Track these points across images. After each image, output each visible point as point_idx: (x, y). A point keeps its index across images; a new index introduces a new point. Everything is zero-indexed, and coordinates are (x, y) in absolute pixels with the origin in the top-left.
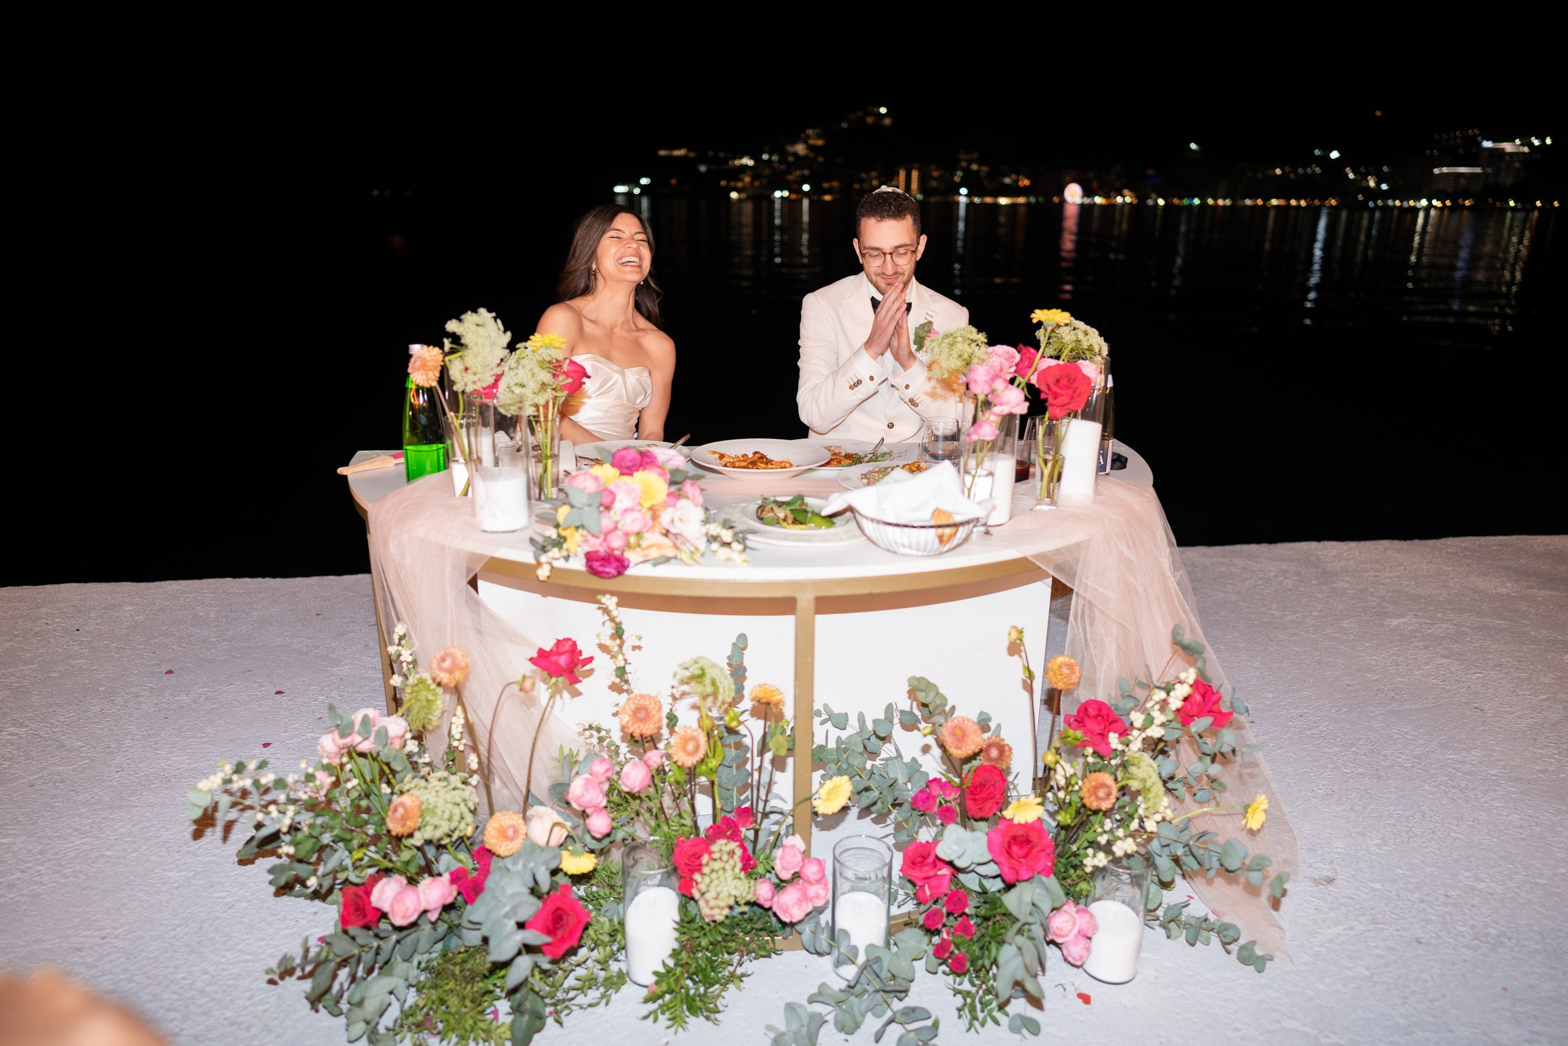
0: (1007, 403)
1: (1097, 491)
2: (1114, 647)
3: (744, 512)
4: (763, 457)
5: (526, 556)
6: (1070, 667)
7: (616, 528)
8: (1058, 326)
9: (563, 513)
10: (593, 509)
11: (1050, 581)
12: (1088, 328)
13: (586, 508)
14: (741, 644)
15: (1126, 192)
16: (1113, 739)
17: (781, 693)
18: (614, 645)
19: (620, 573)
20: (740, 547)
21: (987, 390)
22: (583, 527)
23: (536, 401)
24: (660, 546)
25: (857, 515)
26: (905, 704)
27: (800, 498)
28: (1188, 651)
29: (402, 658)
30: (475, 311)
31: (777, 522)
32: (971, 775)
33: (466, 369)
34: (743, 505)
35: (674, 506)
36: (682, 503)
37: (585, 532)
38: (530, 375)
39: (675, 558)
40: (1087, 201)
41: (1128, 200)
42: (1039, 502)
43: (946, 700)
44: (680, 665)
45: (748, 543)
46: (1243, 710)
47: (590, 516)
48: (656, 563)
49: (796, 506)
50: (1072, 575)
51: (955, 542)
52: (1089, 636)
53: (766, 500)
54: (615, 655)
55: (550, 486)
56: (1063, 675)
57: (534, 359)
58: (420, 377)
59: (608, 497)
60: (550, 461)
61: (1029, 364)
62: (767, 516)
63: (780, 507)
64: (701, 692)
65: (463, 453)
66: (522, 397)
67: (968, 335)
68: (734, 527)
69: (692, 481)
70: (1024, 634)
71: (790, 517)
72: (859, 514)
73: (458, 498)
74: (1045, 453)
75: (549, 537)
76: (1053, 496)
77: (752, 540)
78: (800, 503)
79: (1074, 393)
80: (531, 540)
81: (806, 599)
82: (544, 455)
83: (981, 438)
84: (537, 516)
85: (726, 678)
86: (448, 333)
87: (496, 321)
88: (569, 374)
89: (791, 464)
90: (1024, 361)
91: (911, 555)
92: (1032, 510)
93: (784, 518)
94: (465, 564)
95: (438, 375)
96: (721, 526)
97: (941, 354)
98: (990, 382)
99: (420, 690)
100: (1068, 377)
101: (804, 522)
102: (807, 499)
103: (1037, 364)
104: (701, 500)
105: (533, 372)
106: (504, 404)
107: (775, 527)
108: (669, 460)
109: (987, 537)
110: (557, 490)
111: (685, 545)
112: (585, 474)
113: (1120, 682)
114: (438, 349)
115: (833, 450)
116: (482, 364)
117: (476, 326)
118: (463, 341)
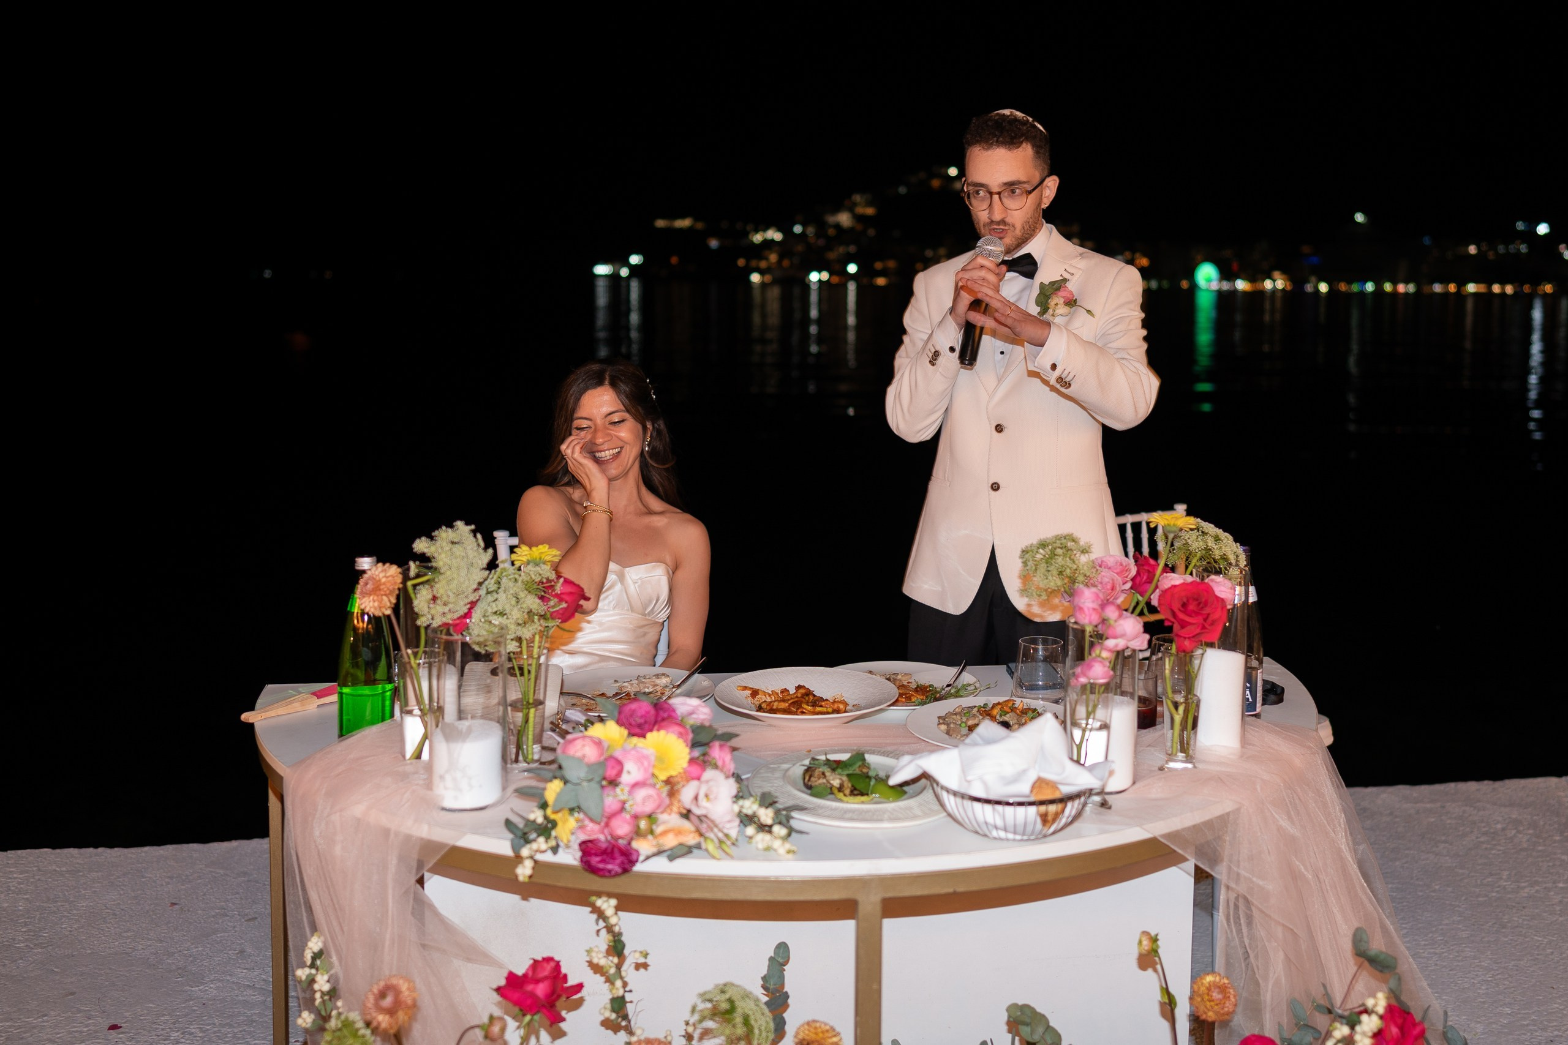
0: (1122, 636)
1: (1244, 741)
2: (1281, 955)
3: (785, 775)
4: (809, 693)
5: (502, 846)
6: (1223, 989)
7: (622, 809)
8: (1182, 532)
9: (553, 790)
10: (594, 785)
11: (1190, 866)
12: (1220, 531)
13: (585, 784)
14: (781, 956)
15: (1276, 275)
17: (838, 1034)
18: (610, 964)
19: (625, 871)
20: (783, 831)
21: (1095, 619)
22: (579, 809)
23: (519, 634)
24: (678, 832)
25: (935, 785)
27: (859, 757)
28: (1376, 963)
29: (316, 987)
30: (450, 525)
31: (829, 792)
33: (435, 598)
34: (785, 766)
35: (698, 778)
36: (708, 773)
37: (581, 816)
38: (514, 601)
39: (698, 846)
40: (1226, 286)
41: (1280, 284)
42: (1171, 757)
43: (1059, 1036)
44: (702, 995)
47: (589, 795)
48: (674, 855)
49: (855, 769)
51: (1063, 821)
52: (1247, 941)
53: (814, 759)
54: (612, 978)
55: (530, 742)
56: (1213, 1001)
57: (520, 580)
58: (371, 604)
59: (613, 768)
60: (532, 711)
61: (1148, 578)
62: (817, 783)
63: (833, 770)
64: (728, 1032)
65: (419, 701)
66: (502, 628)
67: (1070, 544)
68: (775, 802)
69: (722, 743)
70: (1159, 943)
71: (848, 785)
72: (938, 784)
73: (409, 762)
74: (1174, 692)
75: (534, 821)
76: (1188, 748)
77: (799, 820)
78: (860, 763)
79: (1205, 620)
80: (508, 824)
81: (869, 902)
82: (525, 703)
83: (1092, 681)
84: (516, 791)
85: (763, 1014)
86: (415, 554)
87: (475, 536)
88: (563, 596)
89: (846, 704)
90: (1142, 574)
91: (1007, 840)
92: (1161, 769)
93: (838, 786)
94: (415, 856)
95: (394, 601)
96: (758, 802)
97: (1036, 570)
98: (1100, 610)
99: (345, 1037)
100: (1197, 600)
101: (865, 792)
102: (870, 758)
103: (1158, 581)
104: (731, 767)
105: (519, 597)
106: (478, 639)
107: (828, 800)
108: (691, 714)
109: (1102, 810)
110: (540, 748)
111: (712, 830)
112: (584, 737)
113: (1293, 1005)
114: (399, 570)
115: (900, 680)
116: (455, 591)
117: (450, 545)
118: (434, 564)
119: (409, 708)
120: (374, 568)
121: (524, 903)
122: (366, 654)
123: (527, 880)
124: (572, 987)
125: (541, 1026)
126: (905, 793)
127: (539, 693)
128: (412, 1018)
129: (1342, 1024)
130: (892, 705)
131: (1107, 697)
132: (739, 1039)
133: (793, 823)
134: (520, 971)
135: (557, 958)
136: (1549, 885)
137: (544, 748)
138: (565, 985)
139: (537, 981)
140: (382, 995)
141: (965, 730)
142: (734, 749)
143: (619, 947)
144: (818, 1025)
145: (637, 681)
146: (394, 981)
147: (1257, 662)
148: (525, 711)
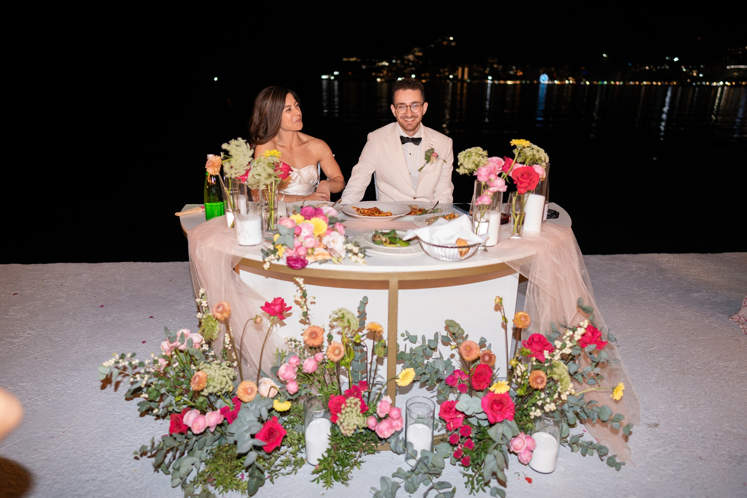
0: (497, 186)
1: (542, 230)
2: (549, 307)
3: (366, 238)
4: (377, 210)
5: (259, 258)
6: (525, 317)
7: (301, 246)
8: (524, 147)
9: (276, 237)
10: (291, 236)
11: (517, 275)
12: (539, 149)
13: (287, 236)
14: (364, 302)
15: (570, 78)
16: (546, 353)
17: (382, 327)
18: (302, 301)
19: (303, 267)
20: (362, 256)
21: (486, 179)
22: (286, 244)
23: (266, 182)
24: (323, 255)
25: (420, 241)
26: (444, 333)
27: (394, 231)
28: (585, 310)
29: (202, 305)
30: (236, 139)
31: (382, 243)
32: (475, 369)
33: (231, 167)
34: (366, 234)
35: (331, 235)
36: (334, 233)
37: (286, 247)
38: (263, 170)
39: (330, 260)
40: (550, 82)
41: (571, 82)
42: (513, 235)
43: (464, 331)
44: (333, 312)
45: (366, 253)
46: (613, 340)
47: (289, 239)
48: (321, 262)
49: (391, 235)
50: (528, 272)
51: (468, 255)
52: (536, 301)
53: (376, 232)
54: (303, 306)
55: (273, 223)
56: (522, 321)
57: (266, 162)
59: (298, 230)
60: (273, 212)
61: (509, 166)
62: (377, 240)
63: (384, 236)
64: (342, 325)
66: (259, 180)
68: (360, 245)
69: (340, 223)
70: (503, 300)
71: (388, 241)
74: (516, 210)
75: (270, 249)
76: (519, 232)
77: (369, 252)
78: (394, 234)
79: (530, 181)
80: (262, 250)
81: (394, 283)
82: (270, 209)
83: (483, 203)
85: (356, 320)
86: (223, 149)
88: (283, 169)
89: (391, 214)
90: (506, 165)
91: (446, 261)
92: (509, 238)
93: (385, 241)
95: (219, 169)
96: (353, 245)
97: (464, 161)
98: (488, 176)
100: (527, 173)
101: (394, 243)
102: (397, 232)
103: (513, 166)
104: (344, 232)
105: (265, 169)
107: (381, 245)
108: (329, 212)
109: (485, 252)
111: (335, 254)
112: (287, 220)
113: (551, 324)
115: (413, 207)
116: (239, 165)
117: (235, 146)
118: (230, 154)
123: (267, 270)
124: (289, 308)
126: (409, 244)
129: (570, 331)
131: (489, 210)
135: (283, 298)
142: (345, 226)
143: (305, 295)
144: (375, 325)
148: (270, 212)
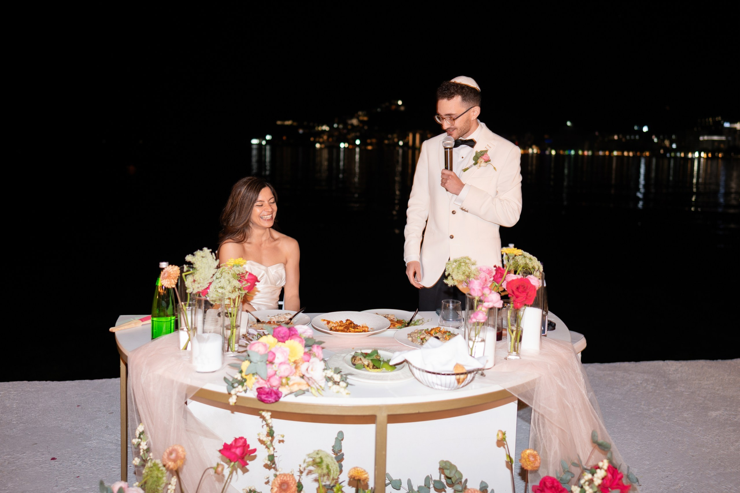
0: (491, 301)
1: (541, 347)
2: (557, 441)
3: (343, 359)
4: (351, 323)
5: (223, 389)
6: (534, 456)
7: (275, 374)
8: (517, 256)
9: (245, 365)
10: (263, 364)
11: (517, 402)
12: (531, 256)
13: (259, 363)
14: (340, 438)
15: (534, 146)
17: (367, 473)
18: (267, 440)
19: (276, 401)
20: (344, 385)
21: (479, 294)
22: (257, 374)
23: (230, 296)
24: (299, 384)
25: (410, 365)
26: (436, 476)
27: (375, 352)
28: (601, 447)
29: (141, 447)
30: (201, 249)
31: (363, 367)
33: (194, 281)
34: (343, 355)
35: (308, 361)
36: (312, 359)
37: (258, 377)
38: (228, 282)
39: (308, 391)
41: (535, 151)
42: (510, 353)
43: (461, 475)
44: (308, 455)
46: (635, 480)
47: (261, 368)
48: (297, 394)
49: (374, 357)
50: (531, 399)
51: (466, 382)
52: (542, 435)
53: (356, 352)
54: (268, 447)
55: (234, 343)
56: (530, 461)
57: (230, 273)
58: (167, 283)
59: (271, 356)
60: (235, 330)
61: (501, 276)
62: (358, 363)
63: (365, 357)
64: (320, 471)
65: (186, 325)
66: (223, 294)
67: (467, 261)
68: (341, 372)
69: (318, 345)
70: (506, 435)
71: (371, 364)
72: (411, 365)
73: (182, 351)
74: (511, 325)
75: (237, 379)
76: (517, 350)
77: (351, 379)
78: (376, 354)
79: (527, 295)
80: (225, 379)
81: (382, 416)
82: (232, 326)
83: (478, 321)
84: (229, 365)
85: (335, 464)
86: (186, 262)
87: (212, 254)
88: (248, 280)
89: (368, 328)
90: (498, 274)
91: (442, 390)
92: (506, 359)
93: (367, 364)
94: (184, 393)
95: (176, 281)
96: (333, 371)
97: (453, 272)
98: (482, 290)
99: (154, 470)
100: (523, 286)
101: (378, 367)
102: (380, 352)
103: (505, 277)
104: (322, 356)
105: (230, 280)
106: (212, 299)
107: (363, 370)
108: (304, 332)
109: (481, 376)
110: (238, 346)
111: (314, 384)
112: (259, 342)
113: (562, 462)
114: (179, 268)
115: (390, 318)
116: (203, 278)
117: (201, 258)
118: (194, 266)
119: (182, 328)
120: (168, 267)
121: (232, 414)
122: (164, 303)
123: (234, 404)
124: (252, 450)
125: (238, 467)
126: (396, 368)
127: (238, 322)
128: (184, 464)
129: (588, 473)
130: (389, 328)
131: (484, 328)
132: (324, 475)
133: (348, 381)
134: (229, 442)
135: (245, 437)
136: (662, 408)
137: (240, 346)
138: (249, 449)
139: (237, 448)
140: (171, 453)
141: (419, 340)
142: (323, 348)
143: (272, 433)
144: (359, 469)
145: (277, 316)
146: (176, 447)
147: (545, 313)
148: (232, 330)
